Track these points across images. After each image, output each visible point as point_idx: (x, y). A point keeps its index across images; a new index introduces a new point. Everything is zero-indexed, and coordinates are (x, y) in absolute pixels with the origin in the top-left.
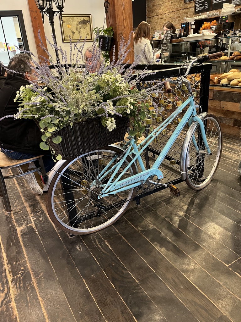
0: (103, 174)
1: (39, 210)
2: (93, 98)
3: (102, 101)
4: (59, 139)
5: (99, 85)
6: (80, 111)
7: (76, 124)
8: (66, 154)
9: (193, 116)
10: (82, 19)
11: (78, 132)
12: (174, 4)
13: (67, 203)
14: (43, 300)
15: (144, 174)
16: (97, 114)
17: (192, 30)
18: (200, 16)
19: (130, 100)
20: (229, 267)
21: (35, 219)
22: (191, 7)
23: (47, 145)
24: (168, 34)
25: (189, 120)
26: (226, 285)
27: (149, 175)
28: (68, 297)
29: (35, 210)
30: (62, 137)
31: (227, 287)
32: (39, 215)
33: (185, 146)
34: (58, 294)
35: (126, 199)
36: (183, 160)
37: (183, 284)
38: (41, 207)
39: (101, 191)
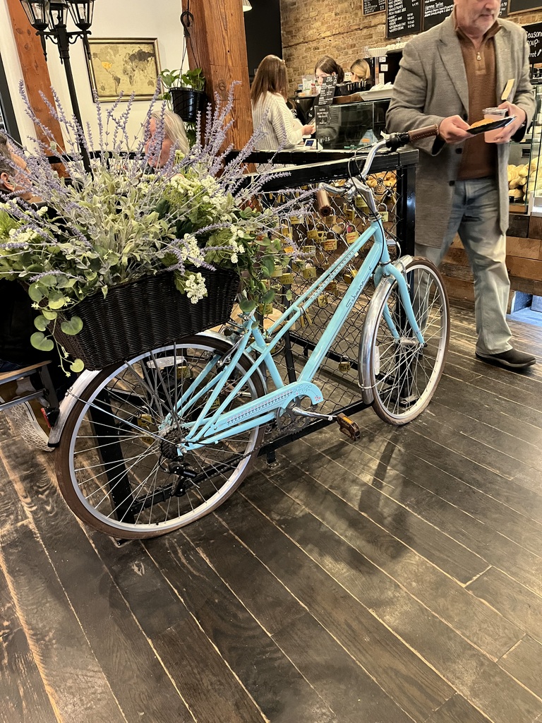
0: (188, 400)
1: (43, 487)
2: (152, 230)
3: (173, 236)
4: (77, 324)
5: (166, 202)
6: (125, 260)
7: (117, 288)
8: (96, 358)
9: (383, 265)
10: (136, 48)
11: (122, 306)
12: (342, 16)
13: (107, 467)
14: (56, 691)
15: (281, 395)
16: (163, 266)
17: (382, 76)
18: (398, 44)
19: (235, 234)
20: (466, 588)
21: (34, 508)
22: (379, 24)
23: (48, 338)
24: (328, 84)
25: (373, 273)
26: (461, 628)
27: (293, 397)
28: (113, 682)
29: (35, 488)
30: (84, 321)
31: (463, 634)
32: (45, 499)
33: (367, 331)
34: (91, 677)
35: (243, 453)
36: (365, 362)
37: (370, 632)
38: (49, 480)
39: (184, 437)
